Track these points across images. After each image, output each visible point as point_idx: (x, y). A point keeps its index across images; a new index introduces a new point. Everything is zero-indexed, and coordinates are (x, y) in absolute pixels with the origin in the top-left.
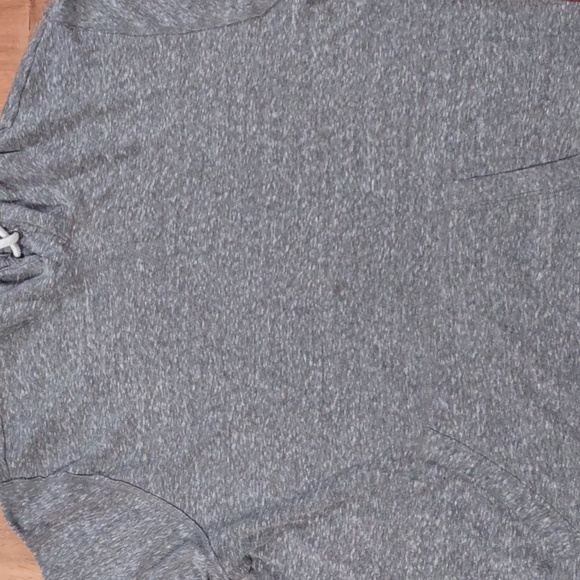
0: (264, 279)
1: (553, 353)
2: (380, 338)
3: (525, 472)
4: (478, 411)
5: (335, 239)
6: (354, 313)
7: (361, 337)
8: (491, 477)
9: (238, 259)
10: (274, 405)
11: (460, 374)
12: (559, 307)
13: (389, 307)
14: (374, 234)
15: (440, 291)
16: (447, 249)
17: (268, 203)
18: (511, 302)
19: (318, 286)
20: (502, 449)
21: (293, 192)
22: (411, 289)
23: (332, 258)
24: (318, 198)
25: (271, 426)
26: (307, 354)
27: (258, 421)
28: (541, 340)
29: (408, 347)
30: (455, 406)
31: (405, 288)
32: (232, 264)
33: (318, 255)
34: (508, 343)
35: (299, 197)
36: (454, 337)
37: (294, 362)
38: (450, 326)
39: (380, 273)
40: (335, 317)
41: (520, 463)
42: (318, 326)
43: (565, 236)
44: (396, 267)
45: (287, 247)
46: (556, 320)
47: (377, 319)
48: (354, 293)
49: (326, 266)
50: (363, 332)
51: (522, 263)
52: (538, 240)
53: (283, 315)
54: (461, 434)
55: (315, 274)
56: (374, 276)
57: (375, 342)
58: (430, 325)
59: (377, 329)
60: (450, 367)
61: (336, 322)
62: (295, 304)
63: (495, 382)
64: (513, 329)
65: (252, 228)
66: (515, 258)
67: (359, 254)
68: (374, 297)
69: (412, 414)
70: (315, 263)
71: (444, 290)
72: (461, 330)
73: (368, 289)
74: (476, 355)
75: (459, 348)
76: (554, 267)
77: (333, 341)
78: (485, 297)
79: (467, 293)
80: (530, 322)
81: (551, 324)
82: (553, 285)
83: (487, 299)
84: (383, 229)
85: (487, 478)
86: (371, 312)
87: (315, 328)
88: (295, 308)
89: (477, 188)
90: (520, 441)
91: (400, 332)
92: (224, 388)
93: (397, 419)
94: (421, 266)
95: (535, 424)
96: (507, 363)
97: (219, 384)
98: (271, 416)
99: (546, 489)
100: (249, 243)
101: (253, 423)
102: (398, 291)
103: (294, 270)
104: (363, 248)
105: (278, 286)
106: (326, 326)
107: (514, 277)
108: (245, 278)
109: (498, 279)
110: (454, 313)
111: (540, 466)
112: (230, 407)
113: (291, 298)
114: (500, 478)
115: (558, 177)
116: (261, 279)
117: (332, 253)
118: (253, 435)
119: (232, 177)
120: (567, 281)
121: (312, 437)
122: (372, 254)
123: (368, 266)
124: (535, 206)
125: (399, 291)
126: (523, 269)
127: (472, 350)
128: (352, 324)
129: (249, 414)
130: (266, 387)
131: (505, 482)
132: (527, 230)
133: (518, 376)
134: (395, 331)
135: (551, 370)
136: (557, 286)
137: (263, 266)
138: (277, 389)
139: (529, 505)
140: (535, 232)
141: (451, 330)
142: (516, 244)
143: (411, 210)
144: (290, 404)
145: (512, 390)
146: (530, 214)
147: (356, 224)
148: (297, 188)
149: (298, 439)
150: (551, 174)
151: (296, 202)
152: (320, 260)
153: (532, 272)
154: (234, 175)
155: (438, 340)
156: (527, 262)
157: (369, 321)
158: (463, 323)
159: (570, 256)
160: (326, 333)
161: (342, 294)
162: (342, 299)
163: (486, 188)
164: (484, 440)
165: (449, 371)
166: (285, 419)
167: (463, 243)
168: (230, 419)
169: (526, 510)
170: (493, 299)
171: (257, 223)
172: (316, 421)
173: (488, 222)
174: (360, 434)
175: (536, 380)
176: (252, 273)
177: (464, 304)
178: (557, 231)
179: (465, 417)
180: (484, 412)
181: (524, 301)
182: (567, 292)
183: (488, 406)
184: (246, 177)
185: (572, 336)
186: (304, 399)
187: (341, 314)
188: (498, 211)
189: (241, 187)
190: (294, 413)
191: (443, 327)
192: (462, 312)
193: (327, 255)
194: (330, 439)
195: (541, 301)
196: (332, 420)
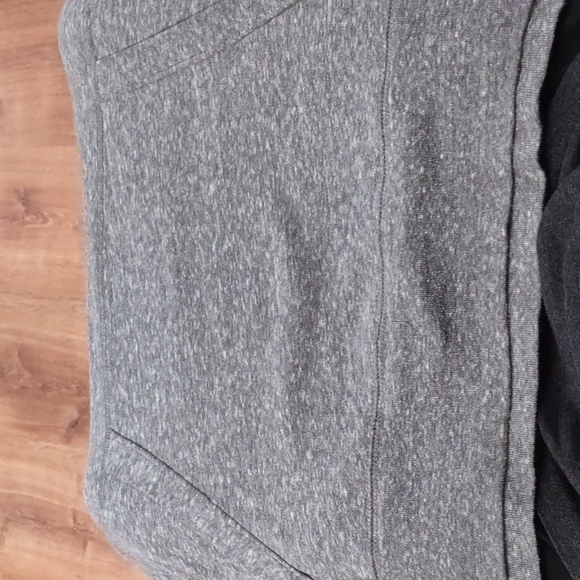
1: (240, 303)
3: (215, 485)
4: (158, 400)
8: (176, 495)
11: (137, 348)
12: (241, 233)
15: (107, 228)
18: (182, 233)
20: (187, 454)
28: (223, 286)
30: (134, 394)
34: (184, 295)
36: (126, 295)
38: (121, 279)
41: (209, 473)
43: (234, 125)
46: (239, 253)
51: (188, 172)
52: (201, 134)
60: (126, 339)
63: (173, 355)
64: (188, 273)
66: (178, 166)
72: (134, 282)
74: (151, 319)
75: (133, 310)
76: (226, 172)
78: (152, 228)
80: (207, 258)
81: (233, 260)
82: (229, 200)
83: (155, 232)
85: (172, 498)
89: (120, 68)
90: (206, 441)
95: (223, 412)
96: (184, 326)
99: (241, 508)
107: (181, 195)
109: (163, 201)
111: (232, 476)
114: (186, 497)
115: (209, 33)
120: (245, 191)
124: (190, 84)
126: (190, 180)
131: (192, 502)
132: (187, 121)
133: (199, 344)
135: (238, 329)
136: (235, 201)
139: (225, 534)
140: (196, 122)
141: (123, 284)
142: (177, 145)
145: (193, 365)
146: (186, 97)
150: (199, 32)
153: (202, 184)
156: (193, 169)
158: (134, 272)
159: (244, 154)
163: (130, 65)
164: (167, 441)
165: (126, 344)
169: (224, 541)
170: (161, 230)
173: (141, 117)
175: (221, 345)
177: (132, 243)
178: (222, 118)
180: (164, 401)
181: (197, 228)
182: (248, 208)
183: (167, 391)
185: (261, 275)
188: (149, 98)
195: (217, 226)
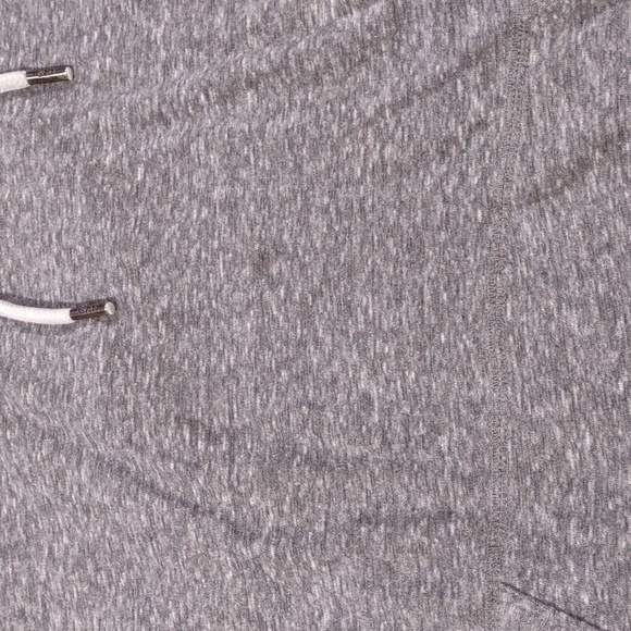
0: (87, 249)
2: (374, 372)
5: (247, 139)
6: (307, 316)
7: (327, 375)
9: (29, 206)
10: (131, 541)
11: (588, 441)
13: (388, 291)
14: (343, 118)
16: (530, 122)
17: (95, 77)
19: (215, 255)
21: (149, 43)
22: (443, 236)
23: (246, 185)
24: (210, 54)
25: (132, 591)
26: (193, 424)
27: (102, 579)
29: (448, 384)
31: (427, 236)
32: (17, 218)
33: (211, 182)
35: (163, 54)
37: (160, 444)
38: (550, 317)
39: (362, 210)
40: (260, 330)
42: (221, 354)
44: (399, 186)
45: (140, 170)
47: (361, 327)
48: (303, 267)
49: (230, 205)
50: (330, 363)
53: (137, 333)
54: (585, 598)
55: (208, 228)
56: (349, 217)
57: (362, 385)
58: (499, 319)
59: (363, 351)
60: (560, 423)
61: (263, 342)
62: (165, 304)
65: (57, 132)
67: (308, 169)
68: (351, 271)
69: (462, 548)
70: (206, 201)
71: (526, 226)
73: (335, 252)
75: (579, 371)
77: (256, 390)
79: (587, 226)
84: (363, 101)
86: (348, 308)
87: (214, 359)
88: (165, 315)
91: (422, 348)
92: (24, 502)
93: (424, 563)
94: (463, 176)
97: (12, 494)
98: (130, 566)
100: (49, 164)
101: (93, 585)
102: (411, 245)
103: (157, 221)
104: (314, 153)
105: (121, 264)
106: (239, 352)
108: (46, 248)
110: (559, 282)
112: (40, 548)
113: (153, 290)
116: (80, 249)
117: (244, 174)
118: (96, 614)
119: (13, 20)
121: (222, 617)
122: (340, 166)
123: (333, 195)
125: (414, 246)
127: (616, 374)
128: (302, 343)
129: (80, 565)
130: (107, 500)
134: (410, 350)
137: (83, 217)
138: (129, 503)
141: (553, 327)
143: (427, 43)
144: (163, 540)
147: (298, 98)
148: (158, 32)
149: (191, 623)
151: (159, 67)
152: (218, 193)
154: (18, 14)
155: (520, 354)
157: (344, 333)
158: (584, 304)
160: (241, 371)
161: (274, 270)
162: (273, 285)
165: (558, 432)
166: (159, 574)
167: (570, 99)
168: (43, 578)
171: (68, 119)
172: (230, 575)
174: (338, 603)
176: (59, 235)
177: (584, 254)
179: (599, 548)
184: (45, 17)
186: (191, 526)
187: (274, 319)
189: (34, 41)
190: (175, 558)
191: (530, 322)
192: (581, 277)
193: (234, 179)
194: (268, 619)
196: (264, 575)
